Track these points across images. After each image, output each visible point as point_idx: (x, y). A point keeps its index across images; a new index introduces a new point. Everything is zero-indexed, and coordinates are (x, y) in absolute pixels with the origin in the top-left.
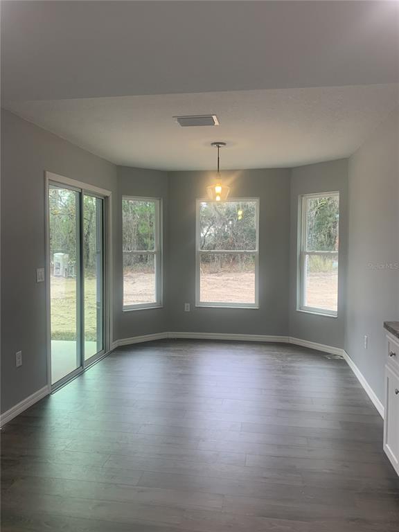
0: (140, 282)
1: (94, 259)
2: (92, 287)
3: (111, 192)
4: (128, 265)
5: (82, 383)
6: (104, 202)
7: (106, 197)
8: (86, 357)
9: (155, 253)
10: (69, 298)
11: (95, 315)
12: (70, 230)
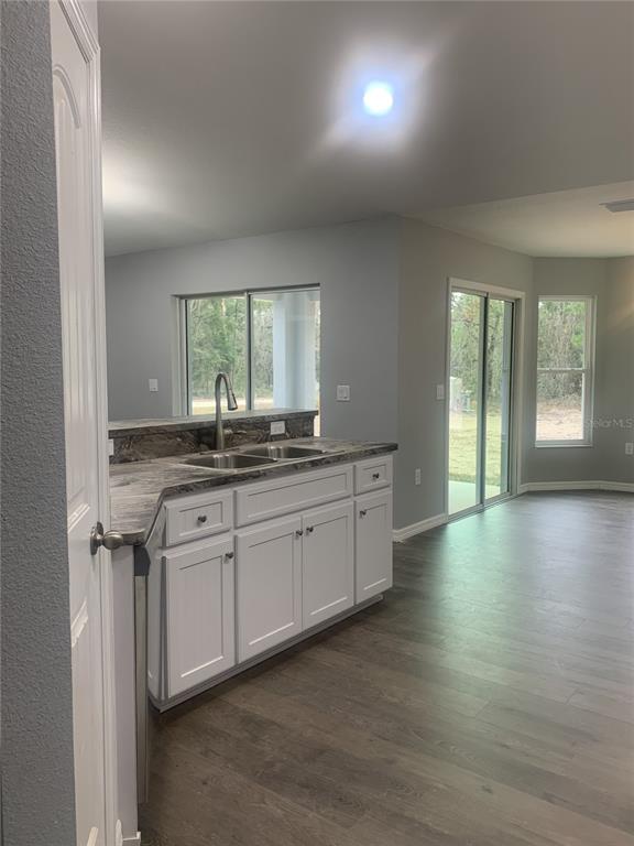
0: (571, 421)
1: (498, 388)
2: (496, 425)
3: (523, 293)
4: (554, 397)
5: (482, 519)
6: (514, 305)
7: (518, 300)
8: (487, 497)
9: (583, 371)
10: (463, 438)
11: (499, 462)
12: (464, 343)
